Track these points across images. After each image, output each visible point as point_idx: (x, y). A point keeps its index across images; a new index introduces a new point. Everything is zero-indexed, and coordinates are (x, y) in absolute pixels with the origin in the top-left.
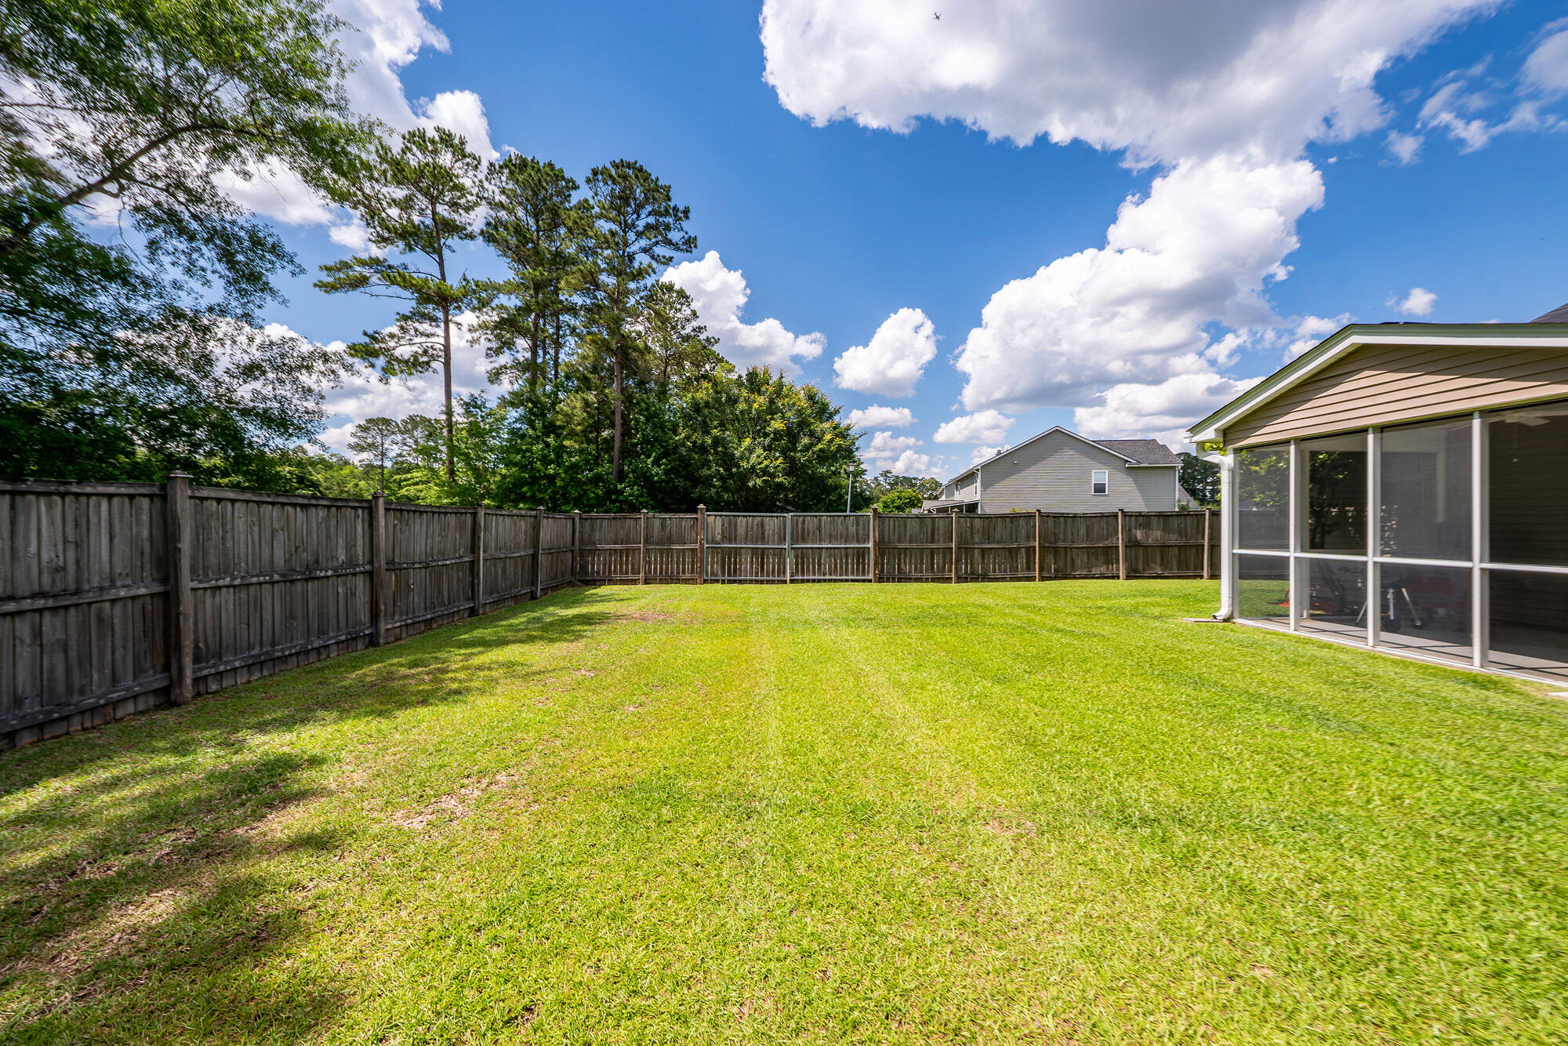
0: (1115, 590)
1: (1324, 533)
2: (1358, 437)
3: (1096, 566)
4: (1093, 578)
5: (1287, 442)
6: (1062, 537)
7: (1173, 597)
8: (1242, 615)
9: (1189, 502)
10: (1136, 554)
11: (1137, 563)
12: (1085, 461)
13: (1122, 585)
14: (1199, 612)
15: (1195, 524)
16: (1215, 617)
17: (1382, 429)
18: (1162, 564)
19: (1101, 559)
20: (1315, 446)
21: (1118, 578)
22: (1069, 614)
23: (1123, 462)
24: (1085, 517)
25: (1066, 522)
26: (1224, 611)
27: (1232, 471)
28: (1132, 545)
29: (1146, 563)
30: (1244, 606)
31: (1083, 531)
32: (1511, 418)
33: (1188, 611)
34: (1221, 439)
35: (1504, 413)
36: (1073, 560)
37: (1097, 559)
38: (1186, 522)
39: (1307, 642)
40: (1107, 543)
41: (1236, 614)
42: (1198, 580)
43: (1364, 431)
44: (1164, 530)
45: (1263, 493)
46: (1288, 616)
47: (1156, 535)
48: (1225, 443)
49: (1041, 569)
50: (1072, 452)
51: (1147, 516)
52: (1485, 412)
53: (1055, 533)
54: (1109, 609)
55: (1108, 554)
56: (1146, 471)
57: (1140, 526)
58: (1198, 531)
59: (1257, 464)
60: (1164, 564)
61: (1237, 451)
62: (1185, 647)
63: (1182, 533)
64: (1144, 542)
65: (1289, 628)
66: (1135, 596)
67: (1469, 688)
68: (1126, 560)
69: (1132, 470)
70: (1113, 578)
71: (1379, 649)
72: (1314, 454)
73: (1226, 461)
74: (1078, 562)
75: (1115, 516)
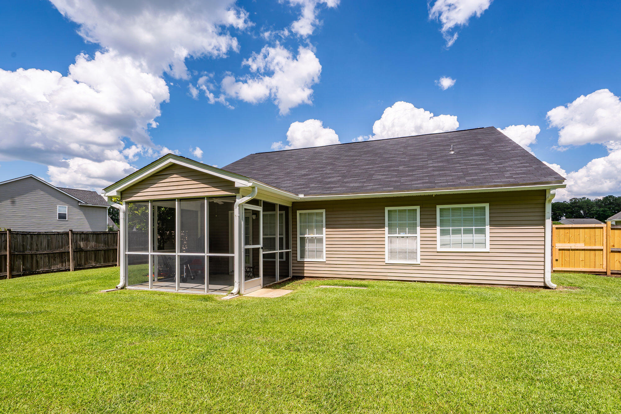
0: (64, 279)
1: (164, 242)
2: (172, 202)
3: (54, 264)
4: (52, 272)
5: (147, 201)
6: (29, 247)
7: (99, 278)
8: (131, 284)
9: (113, 226)
10: (80, 256)
11: (81, 260)
12: (53, 199)
13: (72, 274)
14: (110, 286)
15: (113, 239)
16: (117, 288)
17: (181, 200)
18: (95, 260)
19: (58, 260)
20: (159, 204)
21: (69, 270)
22: (24, 301)
23: (77, 202)
24: (46, 234)
25: (32, 238)
26: (121, 285)
27: (125, 213)
28: (78, 250)
29: (86, 260)
30: (131, 280)
31: (45, 243)
32: (215, 201)
33: (104, 286)
34: (120, 196)
35: (213, 199)
36: (37, 262)
37: (54, 260)
38: (108, 238)
39: (154, 293)
40: (62, 250)
41: (127, 284)
42: (115, 267)
43: (174, 200)
44: (96, 242)
45: (140, 224)
46: (149, 282)
47: (92, 245)
48: (122, 198)
49: (11, 270)
50: (42, 193)
51: (87, 234)
52: (209, 198)
53: (23, 245)
54: (57, 292)
55: (63, 257)
56: (91, 208)
57: (83, 240)
58: (114, 242)
59: (137, 210)
60: (96, 260)
61: (127, 203)
62: (96, 309)
63: (107, 243)
64: (84, 248)
65: (147, 288)
66: (76, 281)
67: (203, 302)
68: (74, 259)
69: (83, 207)
70: (66, 270)
71: (179, 291)
72: (159, 208)
73: (122, 207)
74: (41, 263)
75: (67, 234)
